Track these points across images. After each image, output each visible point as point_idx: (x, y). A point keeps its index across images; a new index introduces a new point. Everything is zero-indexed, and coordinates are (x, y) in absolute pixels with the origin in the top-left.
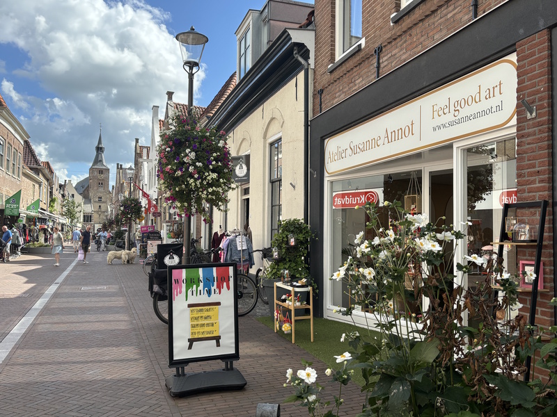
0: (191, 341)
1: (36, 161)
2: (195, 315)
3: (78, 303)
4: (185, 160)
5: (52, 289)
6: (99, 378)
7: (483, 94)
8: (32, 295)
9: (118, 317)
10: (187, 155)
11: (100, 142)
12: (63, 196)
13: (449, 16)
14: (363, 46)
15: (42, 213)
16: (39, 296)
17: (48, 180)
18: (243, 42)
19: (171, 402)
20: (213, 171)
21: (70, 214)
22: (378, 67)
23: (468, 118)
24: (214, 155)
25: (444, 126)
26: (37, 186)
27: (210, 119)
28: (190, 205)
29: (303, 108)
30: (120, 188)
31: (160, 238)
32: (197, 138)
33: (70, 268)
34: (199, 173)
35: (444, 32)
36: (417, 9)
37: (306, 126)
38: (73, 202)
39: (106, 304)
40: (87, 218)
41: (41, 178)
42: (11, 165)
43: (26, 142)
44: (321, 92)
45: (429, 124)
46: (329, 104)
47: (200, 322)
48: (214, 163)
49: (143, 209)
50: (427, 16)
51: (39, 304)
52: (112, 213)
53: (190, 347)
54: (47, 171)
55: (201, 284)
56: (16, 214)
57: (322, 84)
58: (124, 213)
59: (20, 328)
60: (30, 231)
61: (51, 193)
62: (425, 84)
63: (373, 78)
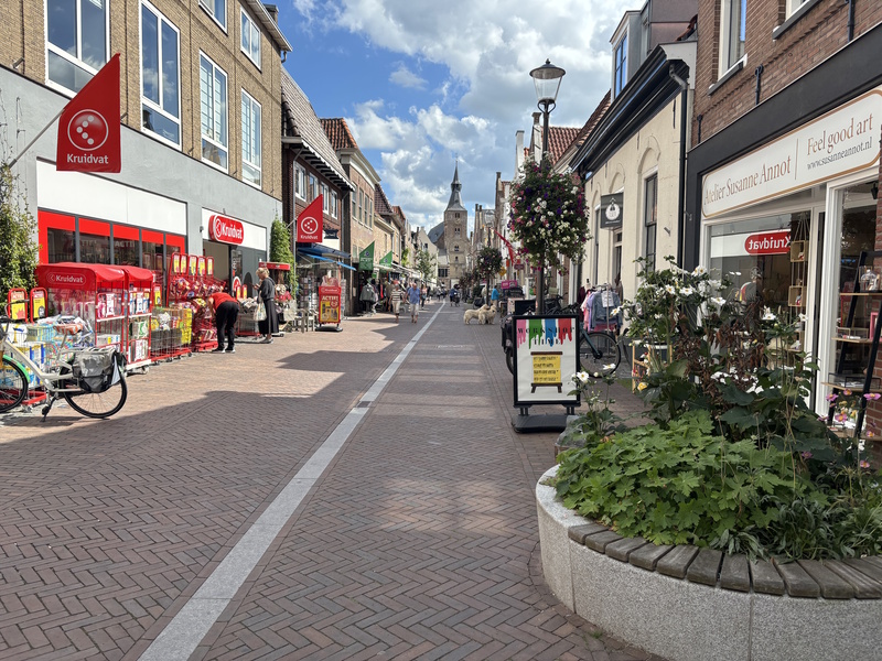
0: (534, 386)
1: (387, 207)
2: (538, 362)
3: (433, 359)
4: (536, 210)
5: (410, 346)
6: (454, 416)
7: (856, 129)
8: (391, 352)
9: (471, 372)
10: (538, 205)
11: (456, 178)
12: (416, 246)
13: (829, 35)
14: (745, 65)
15: (395, 267)
16: (398, 352)
17: (399, 228)
18: (619, 51)
19: (515, 435)
20: (565, 220)
21: (424, 268)
22: (758, 92)
23: (841, 155)
24: (566, 203)
25: (818, 163)
26: (389, 236)
27: (581, 147)
28: (542, 258)
29: (679, 139)
30: (479, 235)
31: (522, 295)
32: (548, 186)
33: (426, 327)
34: (550, 223)
35: (823, 53)
36: (799, 24)
37: (683, 159)
38: (427, 254)
39: (462, 362)
40: (443, 272)
41: (392, 227)
42: (363, 213)
43: (377, 186)
44: (701, 118)
45: (804, 160)
46: (708, 133)
47: (543, 369)
48: (565, 212)
49: (504, 261)
50: (807, 34)
51: (399, 359)
52: (470, 266)
53: (533, 391)
54: (398, 218)
55: (544, 334)
56: (370, 268)
57: (702, 109)
58: (483, 266)
59: (385, 377)
60: (384, 287)
61: (403, 243)
62: (801, 115)
63: (752, 104)
